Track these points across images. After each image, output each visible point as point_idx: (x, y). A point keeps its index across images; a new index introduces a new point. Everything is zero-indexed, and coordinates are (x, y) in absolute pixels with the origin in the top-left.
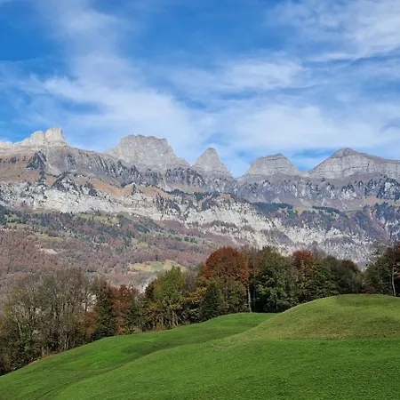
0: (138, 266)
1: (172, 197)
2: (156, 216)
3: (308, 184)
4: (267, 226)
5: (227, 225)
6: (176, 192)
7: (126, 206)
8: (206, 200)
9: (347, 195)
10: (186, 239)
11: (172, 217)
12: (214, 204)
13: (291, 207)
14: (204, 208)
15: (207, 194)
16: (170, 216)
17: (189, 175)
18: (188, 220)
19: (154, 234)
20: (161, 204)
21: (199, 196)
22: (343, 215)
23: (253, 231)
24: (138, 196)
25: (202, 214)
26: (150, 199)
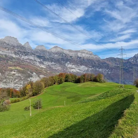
0: (10, 67)
1: (18, 52)
2: (14, 56)
3: (48, 52)
4: (40, 61)
5: (31, 60)
6: (19, 51)
7: (6, 53)
8: (26, 54)
9: (56, 55)
10: (22, 62)
11: (18, 57)
12: (28, 54)
13: (44, 57)
14: (26, 55)
15: (26, 52)
16: (18, 56)
17: (22, 47)
18: (22, 58)
19: (14, 60)
20: (15, 53)
21: (24, 53)
22: (55, 59)
23: (36, 61)
24: (10, 51)
25: (25, 57)
26: (13, 52)
